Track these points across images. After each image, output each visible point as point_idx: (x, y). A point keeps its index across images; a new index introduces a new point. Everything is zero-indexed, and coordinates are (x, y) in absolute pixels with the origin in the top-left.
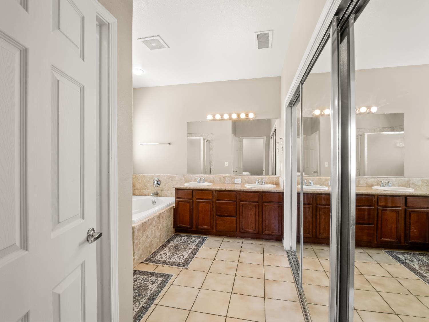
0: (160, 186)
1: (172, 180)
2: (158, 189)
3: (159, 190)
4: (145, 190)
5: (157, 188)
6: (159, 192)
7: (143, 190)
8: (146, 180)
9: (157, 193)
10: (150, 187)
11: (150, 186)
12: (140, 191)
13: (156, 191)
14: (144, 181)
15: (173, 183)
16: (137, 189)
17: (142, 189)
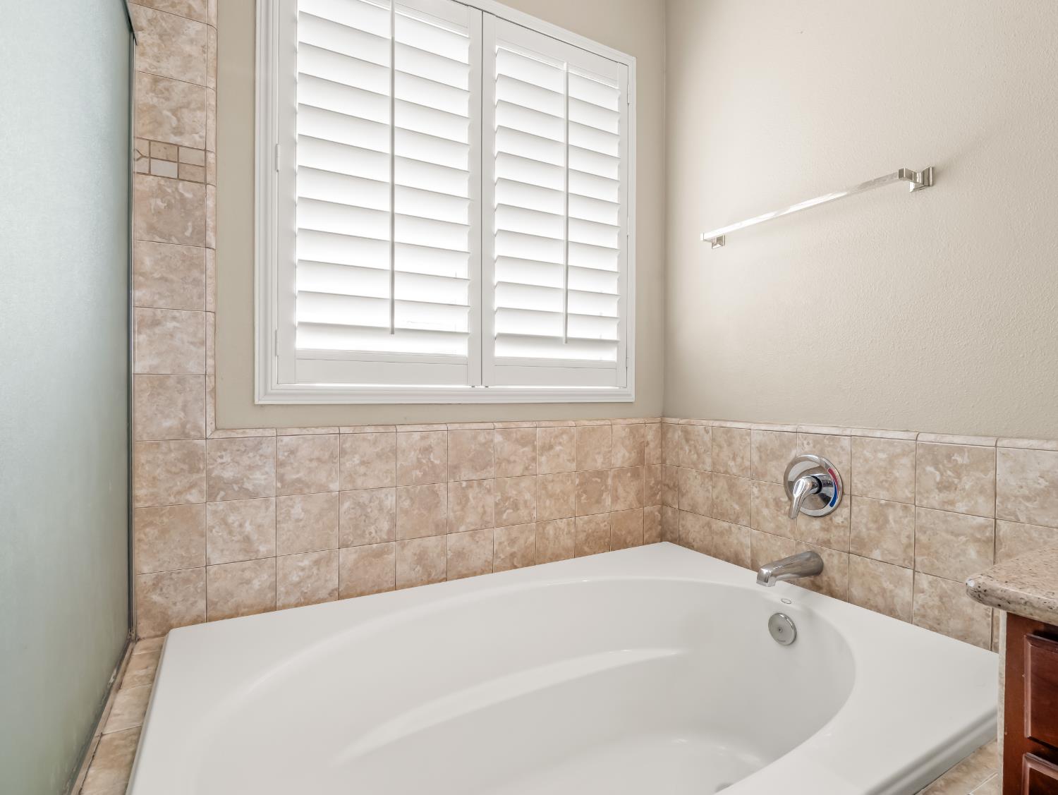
0: (840, 516)
1: (944, 487)
2: (822, 535)
3: (827, 543)
4: (736, 521)
5: (817, 524)
6: (833, 561)
7: (726, 525)
8: (739, 460)
9: (812, 565)
10: (765, 512)
11: (767, 506)
12: (708, 525)
13: (804, 548)
14: (731, 463)
15: (961, 507)
16: (693, 511)
17: (717, 512)
